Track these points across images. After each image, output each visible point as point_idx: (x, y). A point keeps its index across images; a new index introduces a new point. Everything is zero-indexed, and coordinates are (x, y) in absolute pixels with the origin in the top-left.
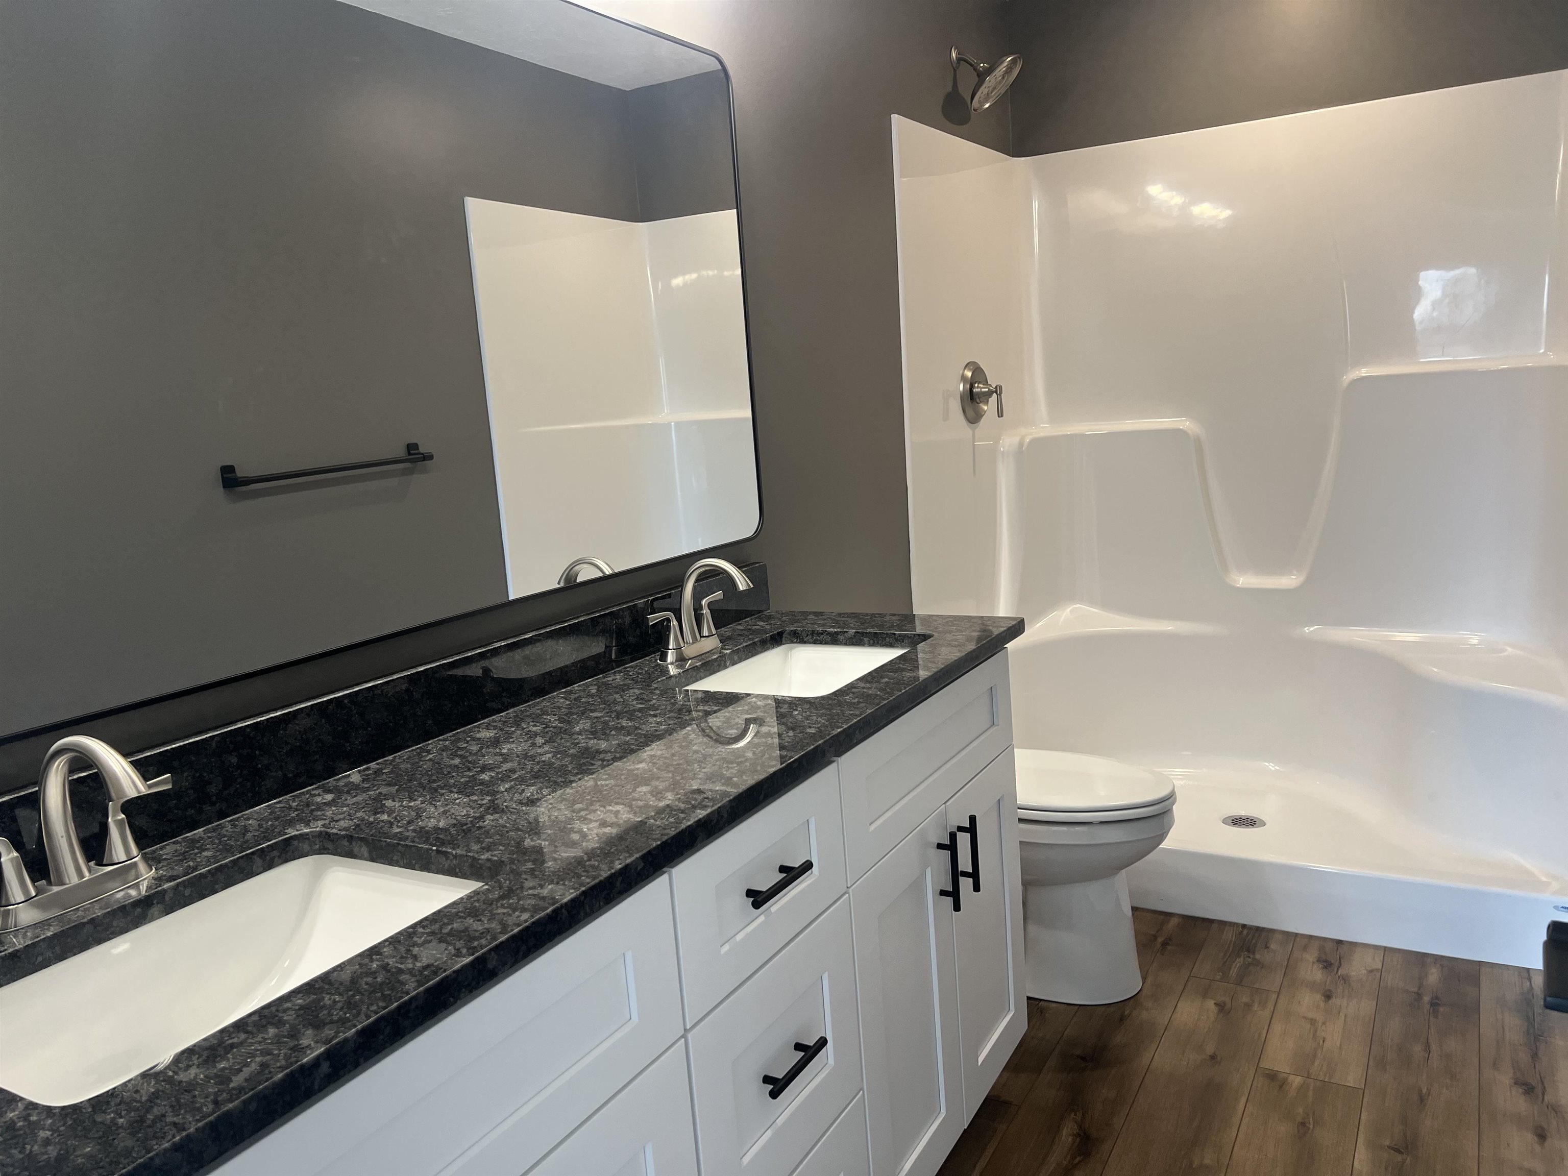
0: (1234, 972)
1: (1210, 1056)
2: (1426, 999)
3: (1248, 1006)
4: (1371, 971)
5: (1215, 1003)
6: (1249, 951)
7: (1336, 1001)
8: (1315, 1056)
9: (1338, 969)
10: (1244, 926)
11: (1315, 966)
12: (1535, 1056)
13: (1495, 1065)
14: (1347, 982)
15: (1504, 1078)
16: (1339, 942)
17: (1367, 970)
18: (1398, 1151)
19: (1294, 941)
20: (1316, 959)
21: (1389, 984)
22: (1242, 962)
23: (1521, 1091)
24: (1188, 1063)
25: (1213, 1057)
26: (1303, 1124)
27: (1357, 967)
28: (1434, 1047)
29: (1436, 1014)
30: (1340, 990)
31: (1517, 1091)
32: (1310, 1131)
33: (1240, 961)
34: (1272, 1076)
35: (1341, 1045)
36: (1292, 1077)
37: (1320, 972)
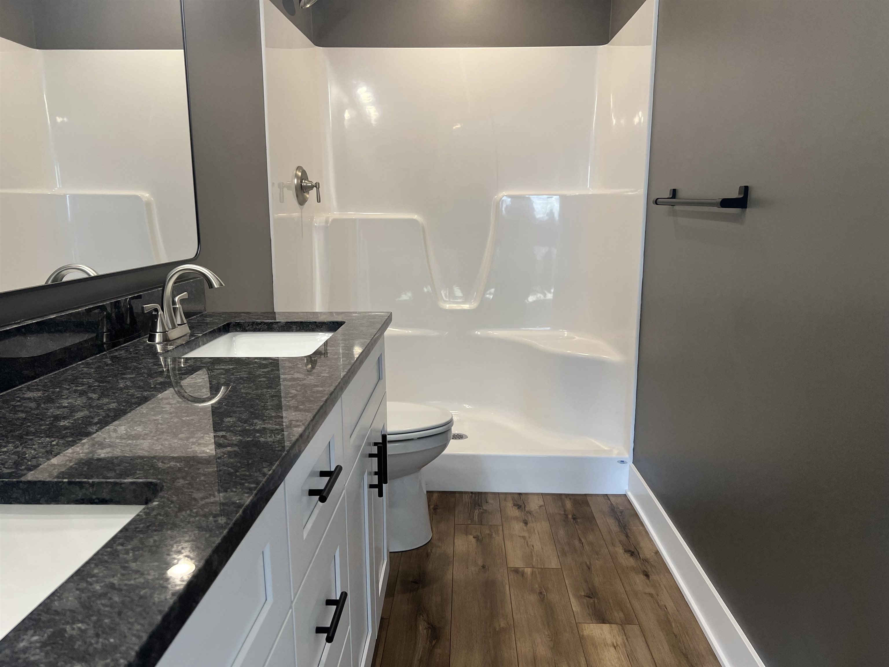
0: (476, 518)
1: (482, 566)
2: (570, 516)
3: (490, 536)
4: (541, 506)
5: (474, 537)
6: (479, 506)
7: (530, 525)
8: (532, 555)
9: (525, 508)
10: (472, 493)
11: (514, 508)
12: (627, 536)
13: (613, 545)
14: (532, 514)
15: (620, 550)
16: (520, 494)
17: (538, 506)
18: (589, 597)
19: (499, 496)
20: (513, 505)
21: (551, 512)
22: (478, 512)
23: (629, 555)
24: (472, 573)
25: (483, 567)
26: (541, 593)
27: (534, 505)
28: (583, 540)
29: (576, 522)
30: (530, 519)
31: (627, 556)
32: (546, 596)
33: (477, 512)
34: (516, 571)
35: (542, 547)
36: (526, 570)
37: (517, 511)
